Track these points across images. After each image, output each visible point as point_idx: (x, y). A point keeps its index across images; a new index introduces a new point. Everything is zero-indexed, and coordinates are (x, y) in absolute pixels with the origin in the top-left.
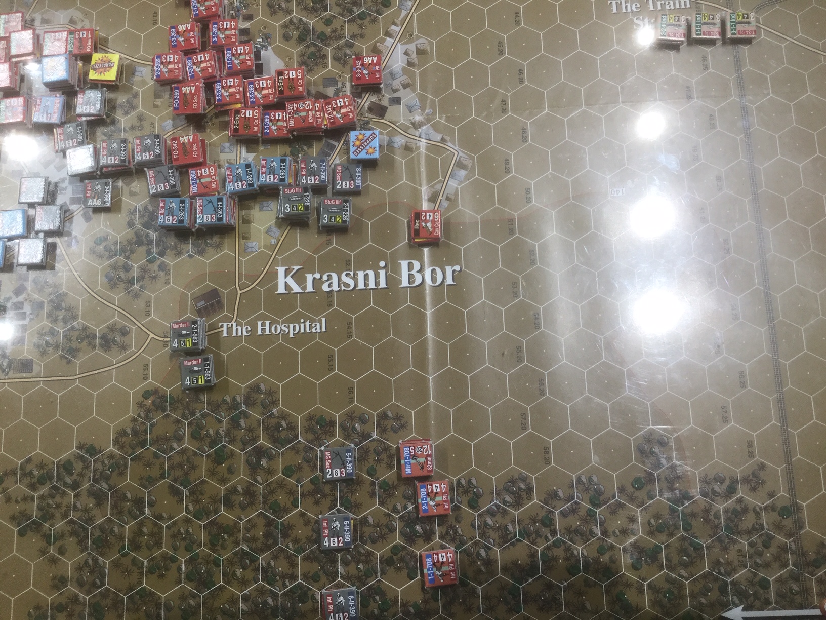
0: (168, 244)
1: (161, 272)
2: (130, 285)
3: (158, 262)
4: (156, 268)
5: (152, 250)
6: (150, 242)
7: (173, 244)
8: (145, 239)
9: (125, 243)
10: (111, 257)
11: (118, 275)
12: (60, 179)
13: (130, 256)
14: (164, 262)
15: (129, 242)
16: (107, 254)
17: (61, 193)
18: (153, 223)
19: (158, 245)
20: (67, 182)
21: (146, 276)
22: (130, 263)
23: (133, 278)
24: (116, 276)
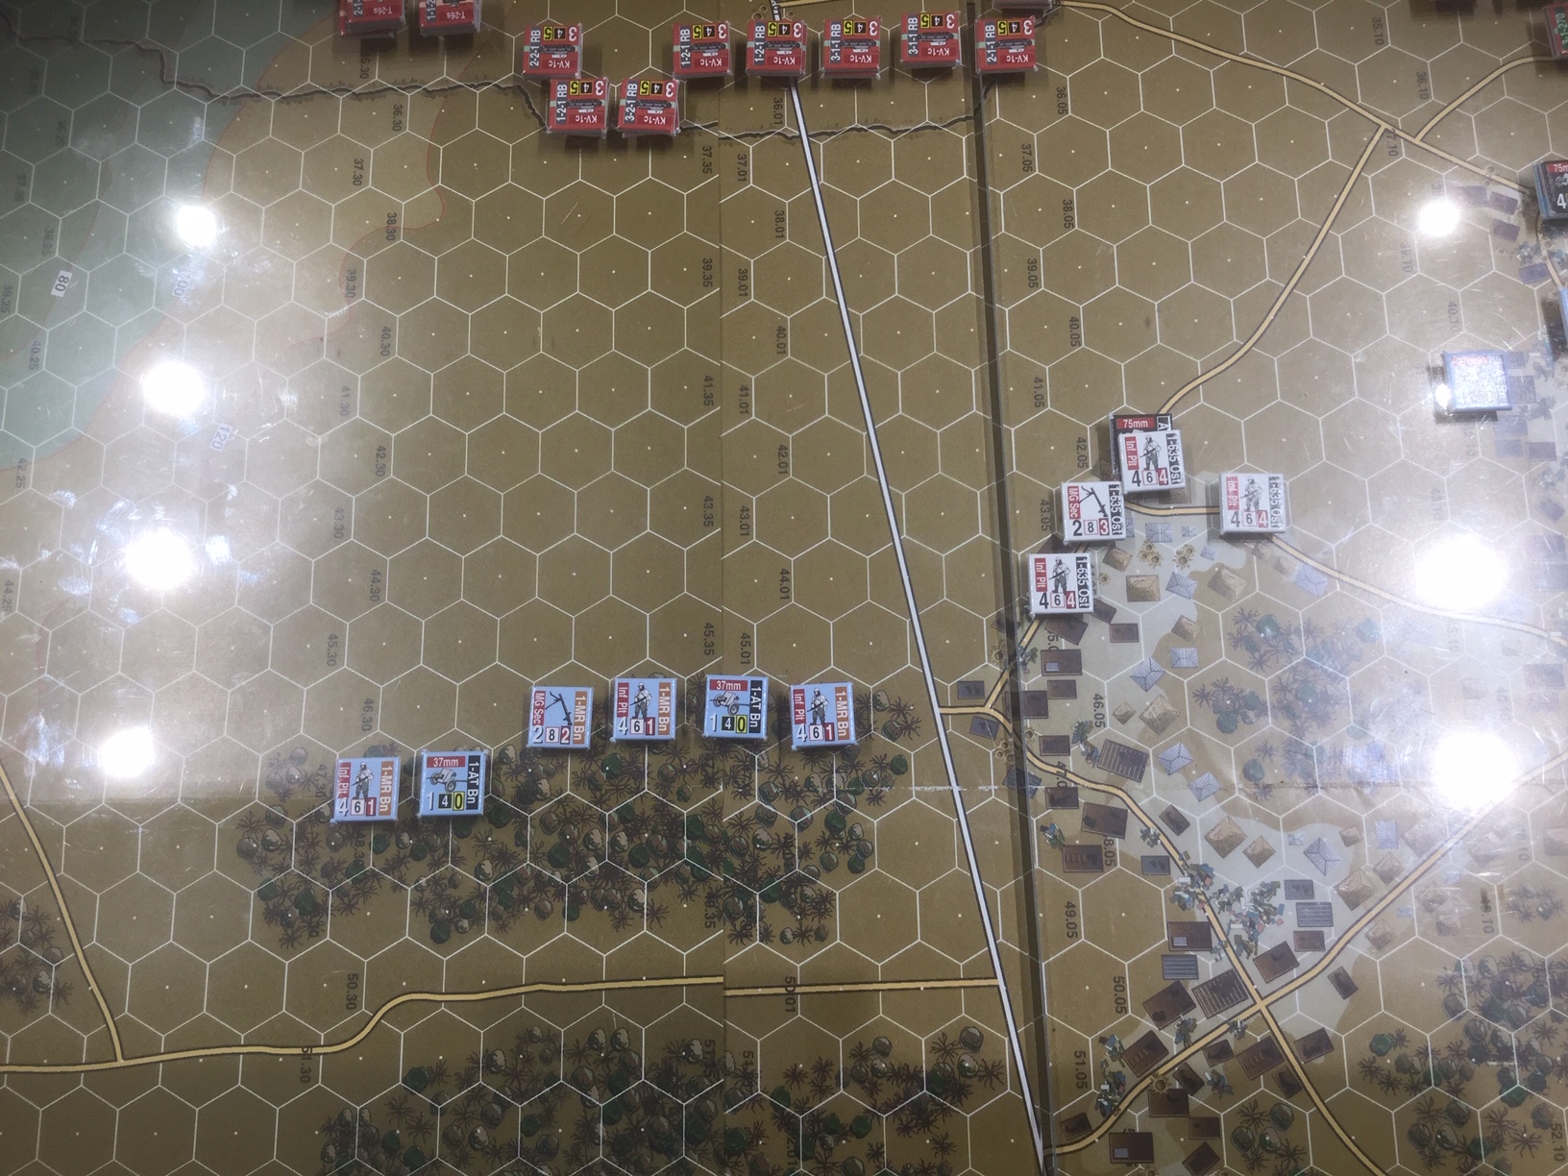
0: (1549, 1060)
1: (1539, 1132)
2: (1470, 1160)
3: (1528, 1106)
4: (1530, 1122)
5: (1512, 1074)
6: (1505, 1053)
7: (1559, 1059)
8: (1491, 1046)
9: (1445, 1053)
10: (1415, 1088)
11: (1440, 1133)
12: (1263, 885)
13: (1461, 1086)
14: (1545, 1104)
15: (1456, 1051)
16: (1406, 1078)
17: (1269, 921)
18: (1506, 1005)
19: (1524, 1060)
20: (1281, 892)
21: (1507, 1139)
22: (1463, 1103)
23: (1476, 1142)
24: (1434, 1134)
